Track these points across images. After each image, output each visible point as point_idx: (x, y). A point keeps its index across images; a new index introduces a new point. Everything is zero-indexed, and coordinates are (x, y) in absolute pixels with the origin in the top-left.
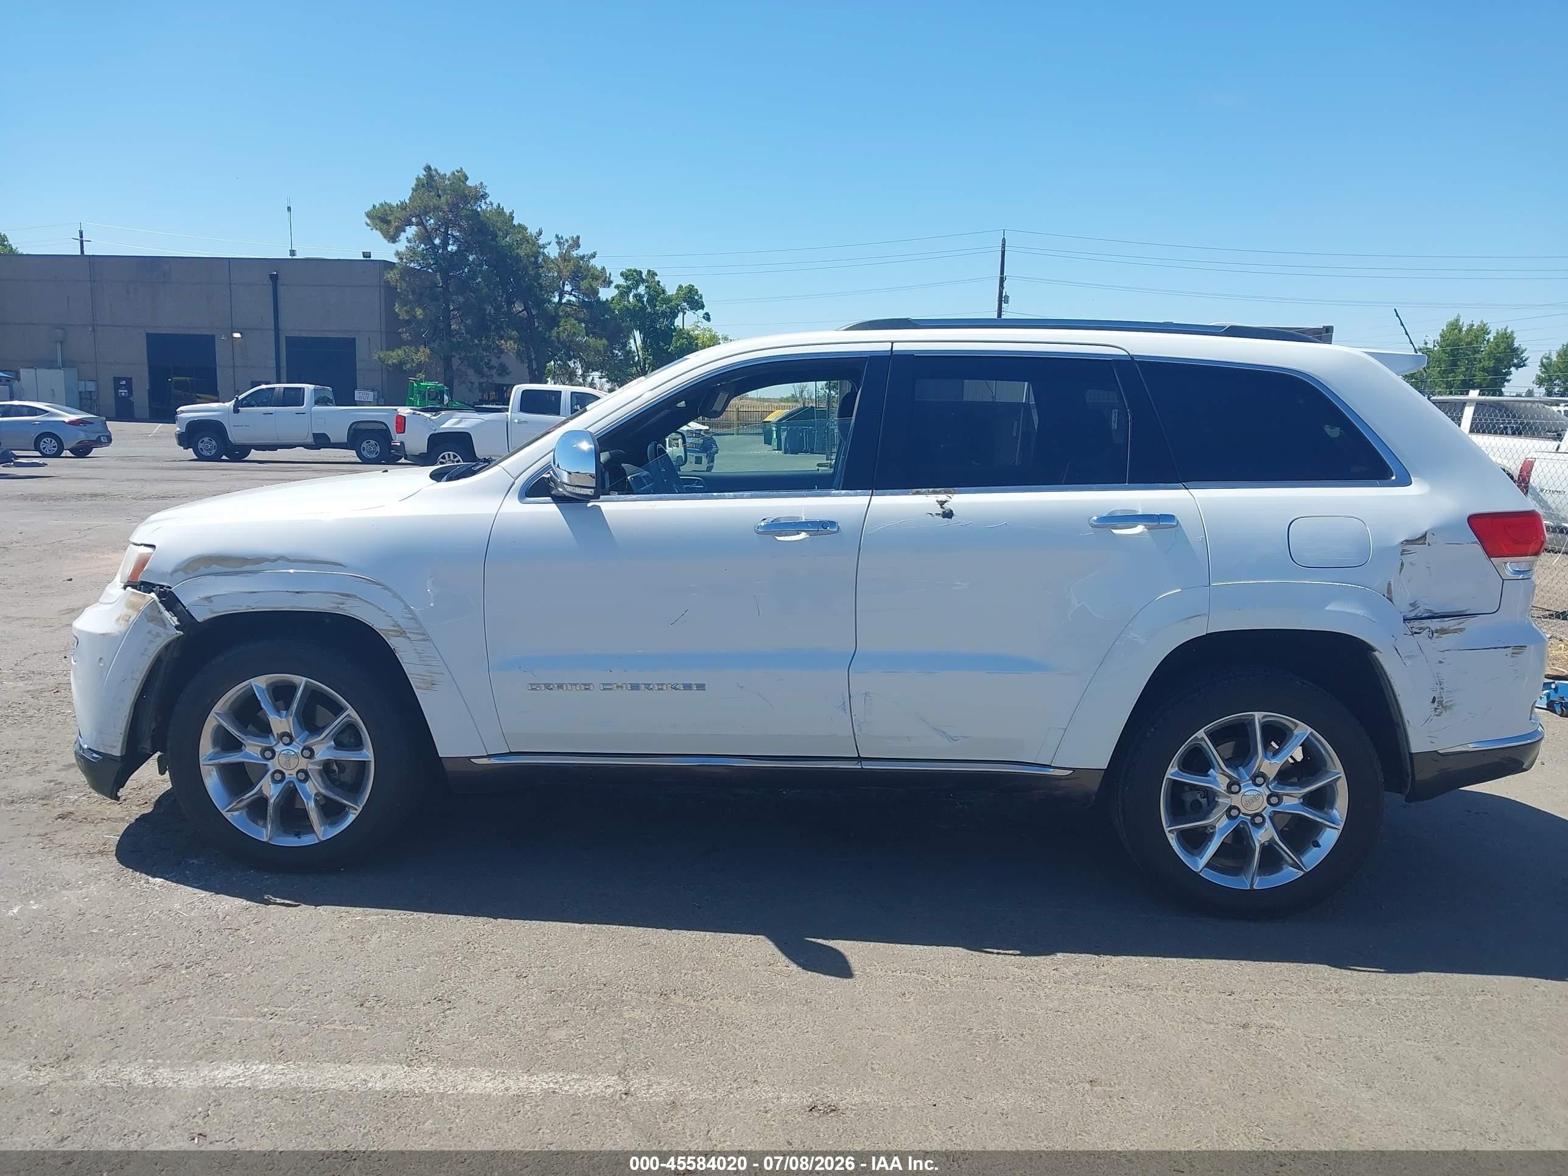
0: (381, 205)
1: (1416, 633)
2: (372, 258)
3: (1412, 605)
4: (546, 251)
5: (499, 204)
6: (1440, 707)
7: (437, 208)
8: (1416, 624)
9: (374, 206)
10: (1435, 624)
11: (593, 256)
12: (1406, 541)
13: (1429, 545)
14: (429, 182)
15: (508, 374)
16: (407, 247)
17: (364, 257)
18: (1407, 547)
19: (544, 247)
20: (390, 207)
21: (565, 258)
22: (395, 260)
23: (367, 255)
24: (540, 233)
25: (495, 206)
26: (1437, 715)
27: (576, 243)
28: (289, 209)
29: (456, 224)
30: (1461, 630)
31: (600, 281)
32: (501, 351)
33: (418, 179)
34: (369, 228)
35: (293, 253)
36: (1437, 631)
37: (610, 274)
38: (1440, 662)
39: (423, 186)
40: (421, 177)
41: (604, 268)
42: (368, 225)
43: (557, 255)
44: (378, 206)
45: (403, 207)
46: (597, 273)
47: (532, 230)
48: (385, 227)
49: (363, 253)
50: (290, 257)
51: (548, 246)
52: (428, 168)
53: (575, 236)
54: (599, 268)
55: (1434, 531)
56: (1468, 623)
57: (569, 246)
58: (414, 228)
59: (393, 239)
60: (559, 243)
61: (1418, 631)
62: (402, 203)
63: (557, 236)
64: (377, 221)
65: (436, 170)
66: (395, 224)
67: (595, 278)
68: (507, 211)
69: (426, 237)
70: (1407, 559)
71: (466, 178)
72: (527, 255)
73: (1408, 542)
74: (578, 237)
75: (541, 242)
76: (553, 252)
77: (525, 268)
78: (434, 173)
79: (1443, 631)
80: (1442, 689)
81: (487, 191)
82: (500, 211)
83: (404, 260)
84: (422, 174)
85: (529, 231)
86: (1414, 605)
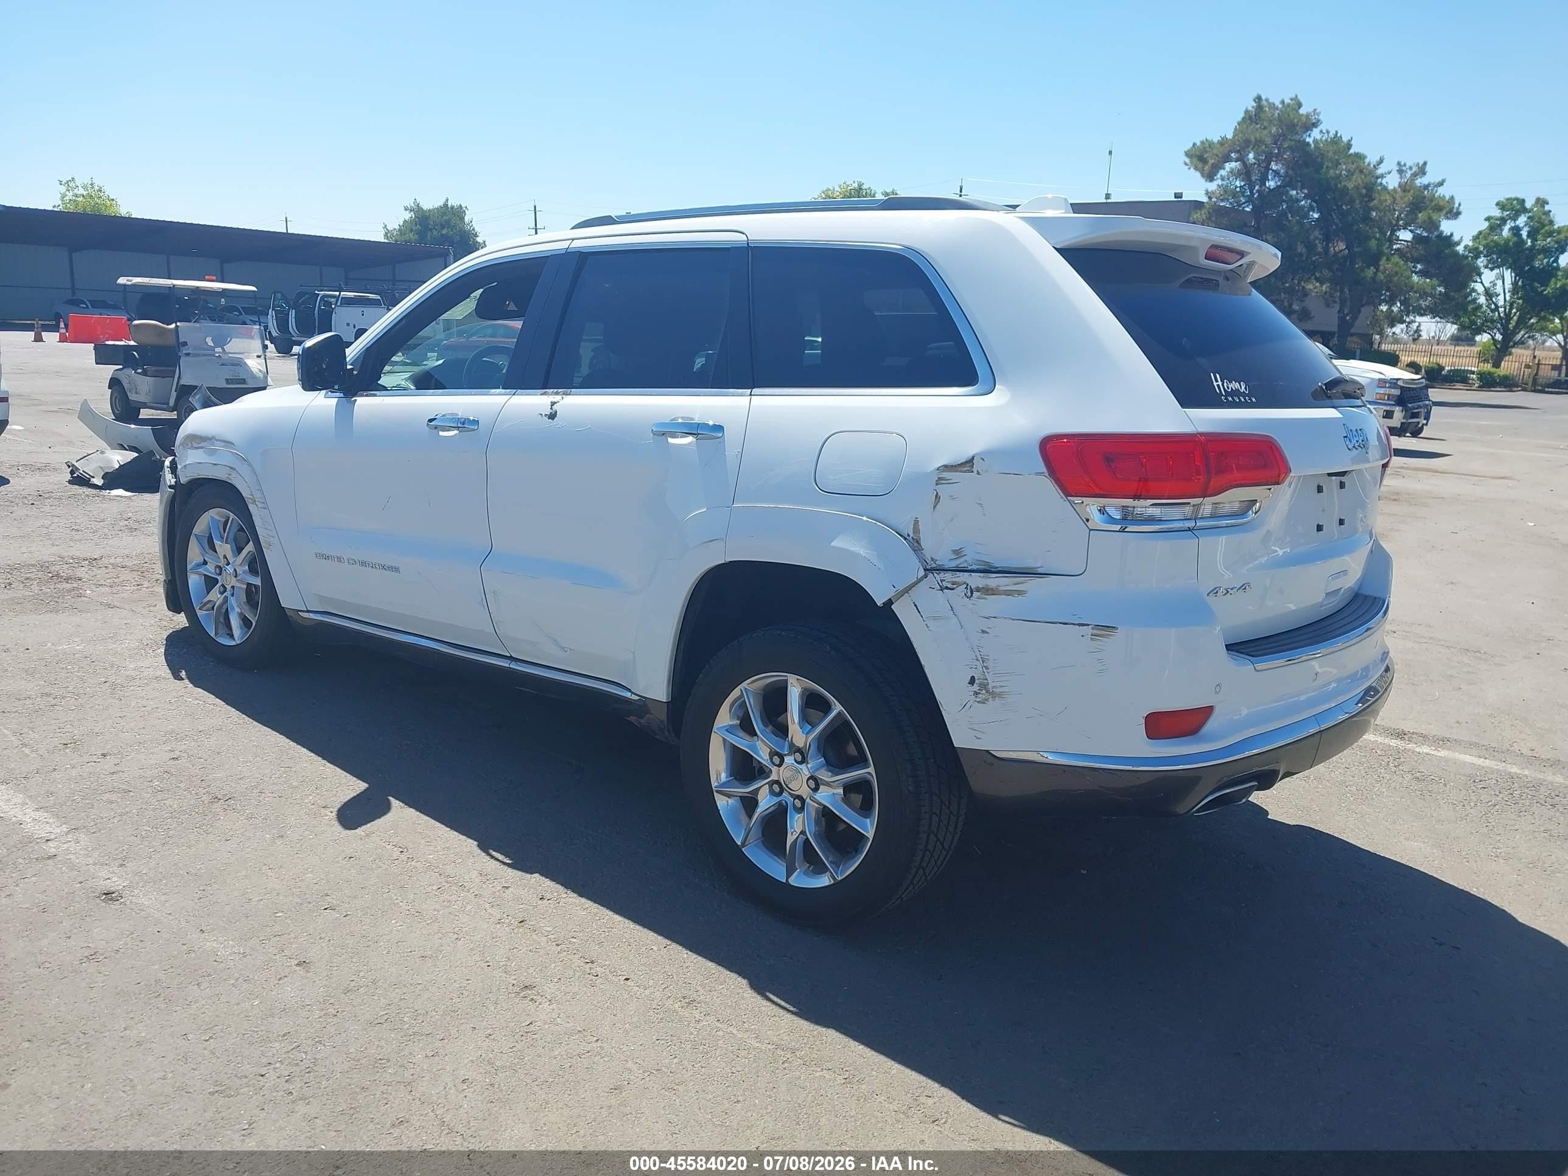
0: (1202, 143)
1: (947, 588)
2: (1183, 199)
3: (955, 552)
4: (1384, 182)
5: (1337, 132)
6: (984, 691)
7: (1259, 142)
8: (948, 576)
9: (1194, 144)
10: (976, 580)
11: (1441, 184)
12: (946, 466)
13: (978, 473)
14: (1258, 114)
15: (1310, 318)
16: (1218, 185)
17: (1175, 197)
18: (946, 475)
19: (1382, 176)
20: (1211, 144)
21: (1404, 188)
22: (1205, 199)
23: (1178, 195)
24: (1381, 161)
25: (1332, 135)
26: (979, 702)
27: (1422, 170)
28: (1110, 153)
29: (1278, 158)
30: (1020, 593)
31: (1444, 212)
32: (1305, 294)
33: (1247, 111)
34: (1187, 167)
35: (1108, 196)
36: (978, 590)
37: (1459, 205)
38: (983, 632)
39: (1250, 118)
40: (1250, 108)
41: (1452, 198)
42: (1186, 164)
43: (1397, 186)
44: (1198, 144)
45: (1223, 142)
46: (1441, 203)
47: (1372, 159)
48: (1200, 165)
49: (1175, 194)
50: (1105, 201)
51: (1388, 176)
52: (1259, 99)
53: (1421, 163)
54: (1447, 198)
55: (983, 456)
56: (1031, 585)
57: (1412, 174)
58: (1233, 165)
59: (1210, 177)
60: (1401, 172)
61: (949, 586)
62: (1223, 139)
63: (1399, 164)
64: (1195, 160)
65: (1267, 100)
66: (1211, 161)
67: (1439, 209)
68: (1345, 139)
69: (1246, 173)
70: (943, 490)
71: (1300, 105)
72: (1357, 188)
73: (947, 468)
74: (1425, 164)
75: (1379, 172)
76: (1392, 182)
77: (1352, 201)
78: (1264, 103)
79: (988, 591)
80: (987, 668)
81: (1320, 118)
82: (1336, 140)
83: (1214, 200)
84: (1251, 105)
85: (1367, 161)
86: (958, 553)
